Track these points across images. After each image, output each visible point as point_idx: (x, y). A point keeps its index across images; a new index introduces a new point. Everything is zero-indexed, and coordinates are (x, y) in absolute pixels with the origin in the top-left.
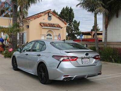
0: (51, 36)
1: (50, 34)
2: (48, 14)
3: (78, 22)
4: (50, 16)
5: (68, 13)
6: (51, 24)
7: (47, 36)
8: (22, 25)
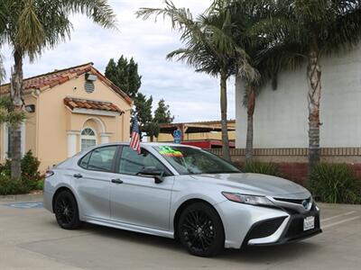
0: (93, 134)
1: (90, 130)
2: (87, 76)
3: (147, 98)
4: (90, 82)
5: (126, 75)
6: (94, 103)
7: (83, 133)
8: (21, 103)
